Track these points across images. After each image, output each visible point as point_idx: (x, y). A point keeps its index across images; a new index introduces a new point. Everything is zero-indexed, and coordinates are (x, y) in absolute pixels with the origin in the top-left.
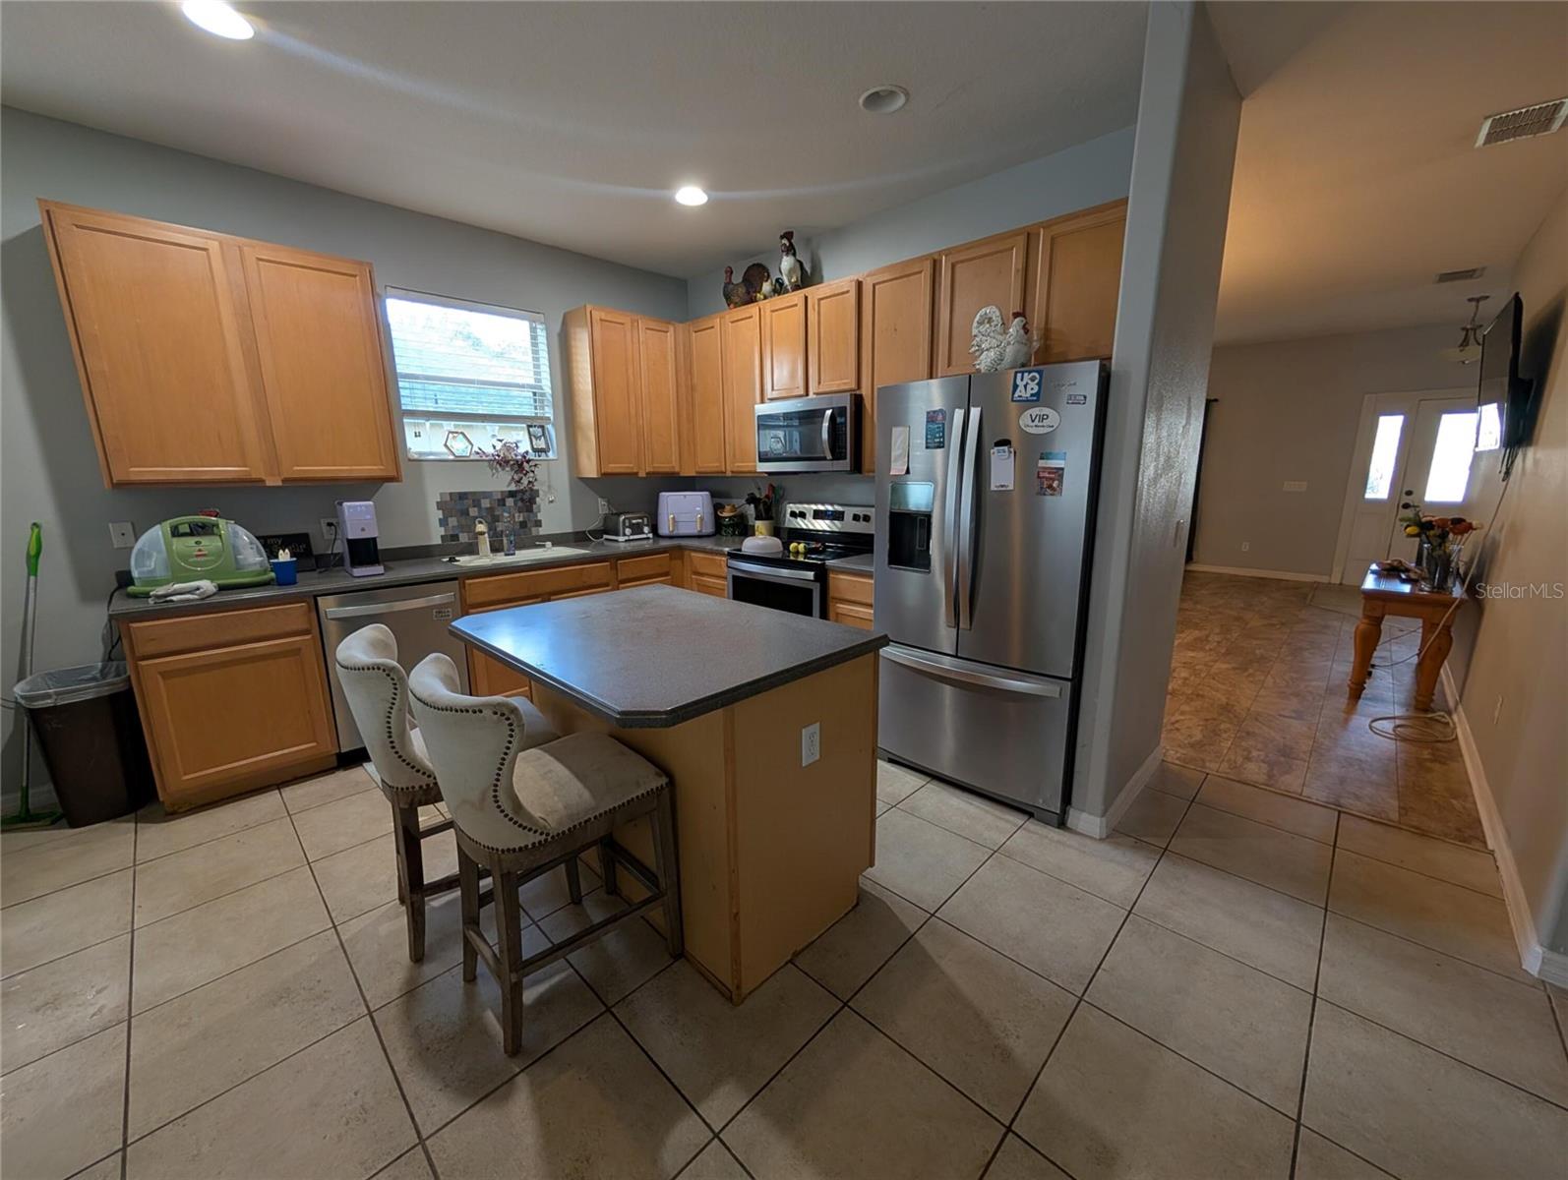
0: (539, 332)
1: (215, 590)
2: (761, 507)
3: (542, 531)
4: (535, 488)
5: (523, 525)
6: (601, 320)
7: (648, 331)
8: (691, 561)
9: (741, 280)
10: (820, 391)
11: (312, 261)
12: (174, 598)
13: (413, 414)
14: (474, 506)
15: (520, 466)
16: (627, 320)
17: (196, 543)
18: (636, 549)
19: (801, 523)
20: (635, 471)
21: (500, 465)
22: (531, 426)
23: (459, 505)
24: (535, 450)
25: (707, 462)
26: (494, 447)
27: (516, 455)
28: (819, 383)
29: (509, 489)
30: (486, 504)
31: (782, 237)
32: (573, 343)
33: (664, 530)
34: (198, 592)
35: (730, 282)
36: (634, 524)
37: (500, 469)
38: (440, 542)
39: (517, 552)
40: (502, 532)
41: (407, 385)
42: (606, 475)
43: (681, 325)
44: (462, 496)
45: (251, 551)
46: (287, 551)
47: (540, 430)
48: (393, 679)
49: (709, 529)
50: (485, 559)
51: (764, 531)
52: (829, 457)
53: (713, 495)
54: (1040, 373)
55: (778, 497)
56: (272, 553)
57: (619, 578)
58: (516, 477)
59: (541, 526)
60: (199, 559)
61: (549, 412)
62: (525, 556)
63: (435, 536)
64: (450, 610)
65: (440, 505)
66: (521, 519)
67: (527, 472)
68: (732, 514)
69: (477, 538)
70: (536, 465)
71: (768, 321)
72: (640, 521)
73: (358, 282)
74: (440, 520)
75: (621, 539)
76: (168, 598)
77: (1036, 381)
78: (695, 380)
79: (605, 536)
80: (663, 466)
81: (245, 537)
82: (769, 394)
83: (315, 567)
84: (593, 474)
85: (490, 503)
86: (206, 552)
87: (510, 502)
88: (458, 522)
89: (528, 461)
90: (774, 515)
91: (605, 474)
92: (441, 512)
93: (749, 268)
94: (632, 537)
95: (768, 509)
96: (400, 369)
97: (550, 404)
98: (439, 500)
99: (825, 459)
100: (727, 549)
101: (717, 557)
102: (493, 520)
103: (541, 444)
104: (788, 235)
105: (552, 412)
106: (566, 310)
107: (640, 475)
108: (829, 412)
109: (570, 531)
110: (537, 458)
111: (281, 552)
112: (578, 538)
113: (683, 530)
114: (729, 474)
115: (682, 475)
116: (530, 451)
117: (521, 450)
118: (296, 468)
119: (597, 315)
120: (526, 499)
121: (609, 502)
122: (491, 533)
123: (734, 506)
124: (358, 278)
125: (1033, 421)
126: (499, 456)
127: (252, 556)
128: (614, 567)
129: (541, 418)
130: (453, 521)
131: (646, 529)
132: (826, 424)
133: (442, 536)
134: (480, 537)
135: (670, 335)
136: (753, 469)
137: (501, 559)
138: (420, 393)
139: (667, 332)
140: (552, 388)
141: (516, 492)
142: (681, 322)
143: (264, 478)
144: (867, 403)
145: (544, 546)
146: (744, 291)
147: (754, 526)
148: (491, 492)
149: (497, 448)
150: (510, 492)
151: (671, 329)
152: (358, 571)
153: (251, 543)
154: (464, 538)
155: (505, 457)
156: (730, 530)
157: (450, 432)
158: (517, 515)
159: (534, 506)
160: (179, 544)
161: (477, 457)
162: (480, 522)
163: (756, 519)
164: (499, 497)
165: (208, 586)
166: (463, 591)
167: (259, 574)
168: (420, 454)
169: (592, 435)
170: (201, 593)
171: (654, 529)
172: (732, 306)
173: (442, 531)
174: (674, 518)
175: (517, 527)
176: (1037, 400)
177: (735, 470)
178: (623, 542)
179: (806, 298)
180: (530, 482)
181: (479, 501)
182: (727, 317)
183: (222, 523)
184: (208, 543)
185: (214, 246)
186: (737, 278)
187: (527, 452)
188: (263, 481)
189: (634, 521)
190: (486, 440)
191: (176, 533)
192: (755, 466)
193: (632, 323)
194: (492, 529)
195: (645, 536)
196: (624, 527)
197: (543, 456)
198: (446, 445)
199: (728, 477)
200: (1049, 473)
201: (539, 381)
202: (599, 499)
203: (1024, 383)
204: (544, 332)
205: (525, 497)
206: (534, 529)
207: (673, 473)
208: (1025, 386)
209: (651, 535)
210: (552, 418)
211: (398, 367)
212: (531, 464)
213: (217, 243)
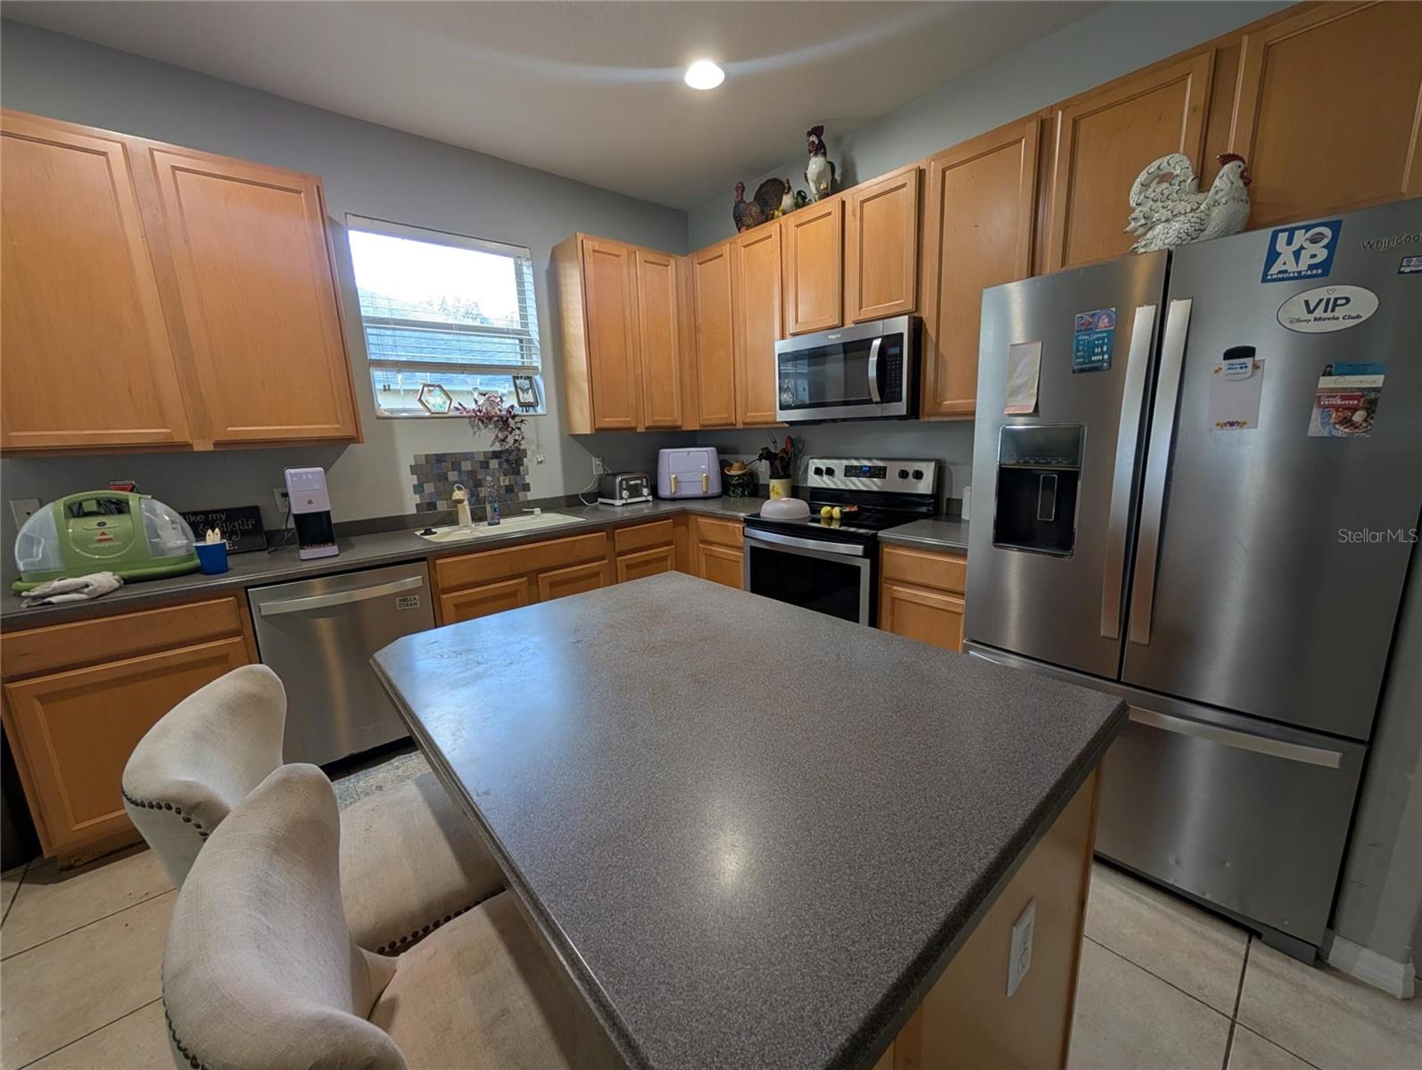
0: (525, 270)
1: (117, 585)
2: (777, 463)
3: (531, 496)
4: (522, 447)
5: (509, 489)
6: (594, 251)
7: (647, 264)
8: (698, 527)
9: (752, 200)
10: (862, 317)
11: (243, 172)
12: (53, 599)
13: (381, 364)
14: (453, 470)
15: (505, 422)
16: (623, 250)
17: (99, 524)
18: (636, 515)
19: (828, 482)
20: (633, 425)
21: (482, 421)
22: (517, 378)
23: (435, 469)
24: (522, 405)
25: (712, 413)
26: (476, 402)
27: (500, 411)
28: (861, 308)
29: (492, 449)
30: (466, 466)
31: (810, 134)
32: (563, 281)
33: (665, 491)
34: (86, 590)
35: (742, 201)
36: (632, 485)
37: (482, 426)
38: (415, 512)
39: (501, 520)
40: (485, 497)
41: (374, 331)
42: (600, 432)
43: (683, 258)
44: (440, 458)
45: (173, 531)
46: (217, 530)
47: (527, 382)
48: (199, 826)
49: (715, 489)
50: (466, 531)
51: (781, 491)
52: (876, 398)
53: (720, 451)
54: (1335, 227)
55: (797, 451)
56: (200, 536)
57: (617, 551)
58: (501, 436)
59: (529, 490)
60: (102, 545)
61: (536, 361)
62: (512, 526)
63: (410, 504)
64: (417, 597)
65: (414, 470)
66: (507, 483)
67: (513, 429)
68: (740, 472)
69: (456, 507)
70: (522, 421)
71: (792, 240)
72: (638, 482)
73: (303, 198)
74: (415, 486)
75: (618, 502)
76: (46, 600)
77: (1326, 241)
78: (700, 320)
79: (600, 500)
80: (663, 419)
81: (164, 514)
82: (791, 327)
83: (266, 546)
84: (587, 430)
85: (472, 466)
86: (112, 536)
87: (494, 464)
88: (435, 488)
89: (514, 417)
90: (791, 472)
91: (599, 430)
92: (415, 476)
93: (762, 186)
94: (629, 501)
95: (786, 467)
96: (366, 311)
97: (539, 352)
98: (413, 463)
99: (870, 402)
100: (742, 515)
101: (729, 524)
102: (474, 485)
103: (529, 398)
104: (817, 131)
105: (540, 361)
106: (555, 245)
107: (638, 430)
108: (877, 343)
109: (561, 495)
110: (525, 413)
111: (210, 532)
112: (570, 503)
113: (686, 492)
114: (740, 426)
115: (684, 429)
116: (516, 405)
117: (506, 405)
118: (230, 429)
119: (589, 245)
120: (512, 461)
121: (603, 461)
122: (474, 499)
123: (743, 463)
124: (302, 194)
125: (1310, 312)
126: (480, 412)
127: (175, 538)
128: (611, 537)
129: (528, 368)
130: (429, 488)
131: (645, 491)
132: (873, 359)
133: (417, 505)
134: (459, 505)
135: (671, 269)
136: (771, 419)
137: (484, 531)
138: (390, 341)
139: (667, 266)
140: (540, 334)
141: (501, 452)
142: (683, 255)
143: (190, 442)
144: (930, 328)
145: (532, 513)
146: (759, 211)
147: (768, 485)
148: (472, 453)
149: (479, 403)
150: (494, 452)
151: (672, 262)
152: (306, 553)
153: (173, 522)
154: (442, 506)
155: (487, 413)
156: (739, 491)
157: (425, 385)
158: (502, 479)
159: (521, 468)
160: (77, 527)
161: (457, 413)
162: (459, 489)
163: (771, 477)
164: (482, 459)
165: (104, 580)
166: (433, 573)
167: (183, 560)
168: (392, 411)
169: (585, 386)
170: (91, 591)
171: (654, 491)
172: (743, 229)
173: (417, 499)
174: (676, 478)
175: (503, 492)
176: (1325, 273)
177: (748, 420)
178: (619, 506)
179: (843, 203)
180: (516, 441)
181: (460, 464)
182: (739, 241)
183: (133, 499)
184: (114, 523)
185: (115, 151)
186: (749, 197)
187: (512, 407)
188: (191, 445)
189: (632, 483)
190: (467, 393)
191: (77, 512)
192: (775, 416)
193: (629, 256)
194: (474, 495)
195: (644, 499)
196: (621, 489)
197: (531, 412)
198: (420, 400)
199: (739, 430)
200: (1343, 398)
201: (525, 325)
202: (593, 459)
203: (1295, 246)
204: (531, 269)
205: (511, 458)
206: (521, 494)
207: (676, 427)
208: (1297, 254)
209: (650, 498)
210: (540, 367)
211: (362, 309)
212: (517, 419)
213: (120, 145)
